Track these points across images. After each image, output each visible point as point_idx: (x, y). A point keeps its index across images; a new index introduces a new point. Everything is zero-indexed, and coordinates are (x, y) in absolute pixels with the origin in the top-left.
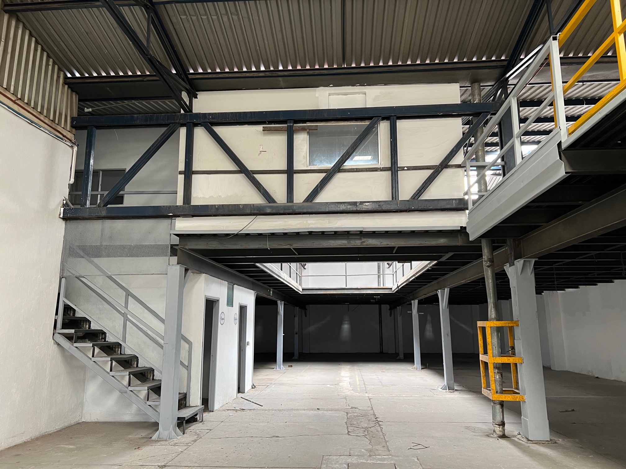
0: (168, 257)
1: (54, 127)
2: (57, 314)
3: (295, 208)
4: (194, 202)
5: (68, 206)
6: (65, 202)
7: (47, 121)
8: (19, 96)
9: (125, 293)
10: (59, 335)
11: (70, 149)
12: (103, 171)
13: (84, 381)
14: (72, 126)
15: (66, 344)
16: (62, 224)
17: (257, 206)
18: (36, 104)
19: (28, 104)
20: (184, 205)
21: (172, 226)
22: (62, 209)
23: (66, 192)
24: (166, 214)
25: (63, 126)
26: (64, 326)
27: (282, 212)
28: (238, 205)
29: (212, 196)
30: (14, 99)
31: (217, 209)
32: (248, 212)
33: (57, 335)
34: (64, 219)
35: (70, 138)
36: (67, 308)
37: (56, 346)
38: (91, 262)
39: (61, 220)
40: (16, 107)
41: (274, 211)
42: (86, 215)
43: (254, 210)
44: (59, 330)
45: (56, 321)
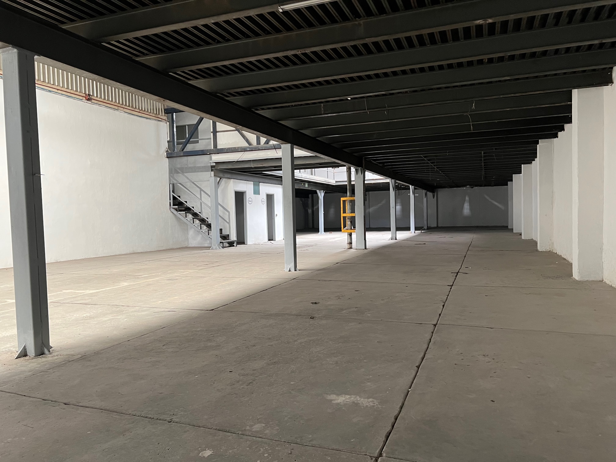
0: (210, 172)
1: (157, 116)
2: (170, 200)
3: (259, 147)
4: (219, 147)
5: (168, 152)
6: (166, 150)
7: (153, 115)
8: (140, 109)
9: (199, 189)
10: (172, 209)
11: (166, 124)
12: (188, 125)
13: (187, 229)
14: (165, 113)
15: (175, 212)
16: (167, 159)
17: (243, 148)
18: (148, 109)
19: (145, 111)
20: (214, 149)
21: (211, 159)
22: (166, 153)
23: (167, 145)
24: (206, 153)
25: (161, 114)
26: (174, 205)
27: (254, 150)
28: (235, 148)
29: (226, 143)
30: (138, 111)
31: (227, 150)
32: (240, 150)
33: (171, 209)
34: (167, 157)
35: (165, 119)
36: (174, 198)
37: (172, 213)
38: (184, 175)
39: (166, 158)
40: (140, 114)
41: (251, 150)
42: (175, 156)
43: (242, 150)
44: (172, 206)
45: (170, 203)
